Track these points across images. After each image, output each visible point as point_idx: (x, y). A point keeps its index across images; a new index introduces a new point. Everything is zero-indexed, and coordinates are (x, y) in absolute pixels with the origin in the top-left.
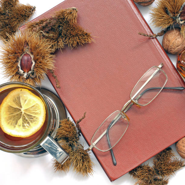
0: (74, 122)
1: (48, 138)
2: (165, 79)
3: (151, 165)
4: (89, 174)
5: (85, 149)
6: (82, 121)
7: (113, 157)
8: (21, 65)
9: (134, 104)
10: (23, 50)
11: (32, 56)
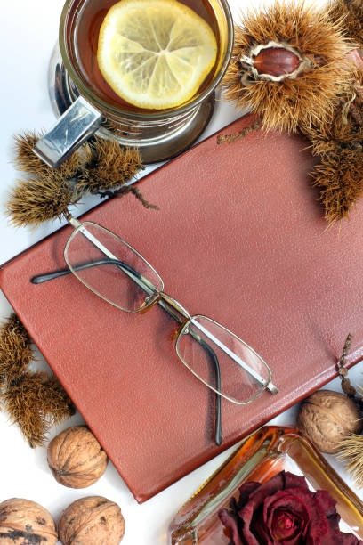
0: (134, 180)
1: (98, 115)
2: (240, 399)
3: (33, 367)
4: (11, 217)
5: (70, 208)
6: (137, 200)
7: (51, 276)
8: (272, 48)
9: (181, 326)
10: (308, 52)
11: (293, 75)
